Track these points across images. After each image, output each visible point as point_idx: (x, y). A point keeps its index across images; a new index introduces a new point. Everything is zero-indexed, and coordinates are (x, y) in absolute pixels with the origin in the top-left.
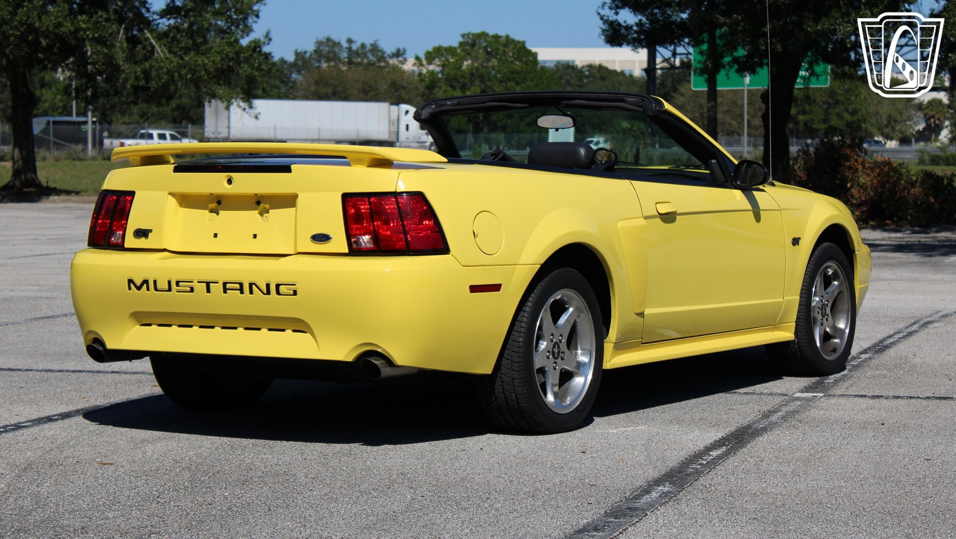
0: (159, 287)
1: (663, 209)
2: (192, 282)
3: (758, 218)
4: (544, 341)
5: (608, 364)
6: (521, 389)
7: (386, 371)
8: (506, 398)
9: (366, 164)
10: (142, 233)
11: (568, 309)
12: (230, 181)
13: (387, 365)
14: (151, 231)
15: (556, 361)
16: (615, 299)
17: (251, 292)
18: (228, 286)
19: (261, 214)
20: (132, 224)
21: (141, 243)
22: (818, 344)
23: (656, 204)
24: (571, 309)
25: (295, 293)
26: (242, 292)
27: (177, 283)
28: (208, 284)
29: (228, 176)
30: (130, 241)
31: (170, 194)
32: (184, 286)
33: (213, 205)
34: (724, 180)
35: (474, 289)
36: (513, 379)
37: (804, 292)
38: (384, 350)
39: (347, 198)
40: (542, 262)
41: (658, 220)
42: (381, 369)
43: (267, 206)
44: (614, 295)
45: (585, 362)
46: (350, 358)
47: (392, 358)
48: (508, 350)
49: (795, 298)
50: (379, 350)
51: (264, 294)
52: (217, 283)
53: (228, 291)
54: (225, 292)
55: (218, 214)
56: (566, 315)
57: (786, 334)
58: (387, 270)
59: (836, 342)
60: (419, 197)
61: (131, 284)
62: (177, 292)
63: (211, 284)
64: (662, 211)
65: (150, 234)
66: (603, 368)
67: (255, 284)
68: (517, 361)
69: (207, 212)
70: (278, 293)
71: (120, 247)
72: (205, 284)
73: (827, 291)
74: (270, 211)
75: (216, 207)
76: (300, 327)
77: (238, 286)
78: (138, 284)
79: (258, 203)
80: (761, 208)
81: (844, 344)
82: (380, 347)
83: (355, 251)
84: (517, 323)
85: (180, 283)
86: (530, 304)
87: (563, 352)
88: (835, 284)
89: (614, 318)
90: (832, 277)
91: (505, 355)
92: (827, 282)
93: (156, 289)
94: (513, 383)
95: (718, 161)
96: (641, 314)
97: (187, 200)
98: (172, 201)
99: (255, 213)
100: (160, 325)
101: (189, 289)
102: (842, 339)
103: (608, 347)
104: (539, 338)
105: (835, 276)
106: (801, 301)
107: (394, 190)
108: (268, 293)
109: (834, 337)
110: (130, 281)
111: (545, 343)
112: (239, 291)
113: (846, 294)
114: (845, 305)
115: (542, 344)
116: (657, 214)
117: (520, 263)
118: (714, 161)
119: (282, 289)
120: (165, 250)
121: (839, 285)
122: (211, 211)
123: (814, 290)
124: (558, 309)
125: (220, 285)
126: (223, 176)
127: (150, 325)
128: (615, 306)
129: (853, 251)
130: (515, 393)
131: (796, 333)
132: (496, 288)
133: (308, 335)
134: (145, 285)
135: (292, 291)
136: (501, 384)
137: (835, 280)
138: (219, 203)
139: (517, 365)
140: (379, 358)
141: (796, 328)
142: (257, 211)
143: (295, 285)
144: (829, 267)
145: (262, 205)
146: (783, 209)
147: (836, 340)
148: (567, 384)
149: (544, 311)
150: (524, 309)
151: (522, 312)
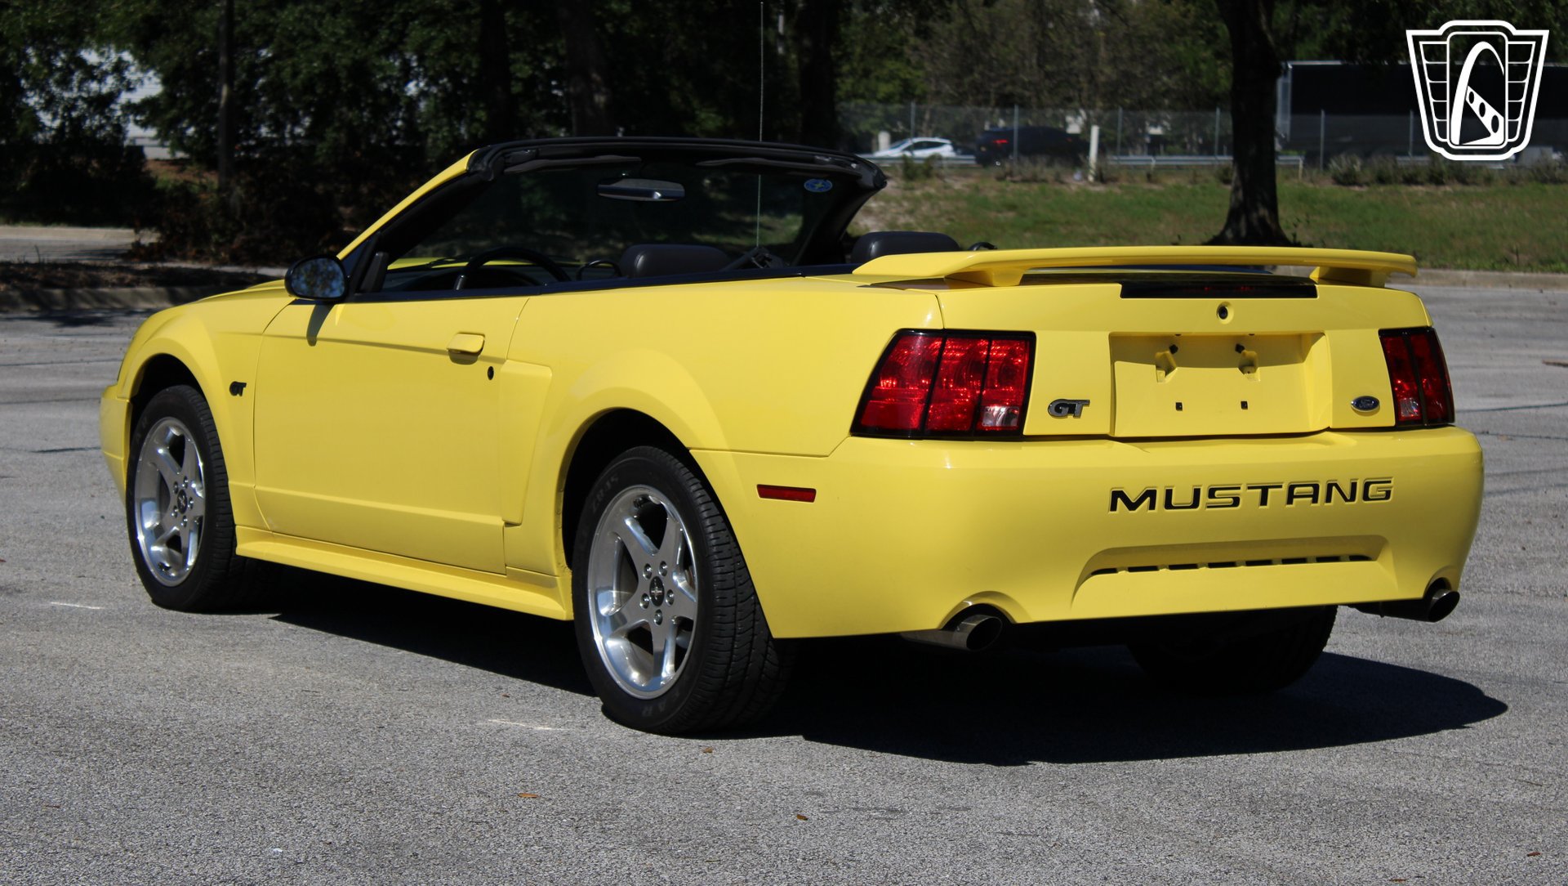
0: (1174, 500)
2: (1238, 488)
17: (1329, 499)
18: (1296, 491)
25: (1387, 494)
27: (1211, 492)
28: (1265, 490)
32: (1223, 497)
39: (1386, 337)
46: (1416, 595)
51: (1346, 500)
52: (1280, 487)
54: (1290, 501)
61: (1119, 500)
62: (1208, 507)
63: (1269, 490)
67: (1336, 485)
70: (1365, 496)
76: (1364, 551)
77: (1310, 490)
78: (1135, 498)
85: (1216, 492)
93: (1168, 505)
100: (1132, 569)
101: (1231, 500)
108: (1352, 498)
110: (1118, 495)
112: (1311, 499)
119: (1372, 490)
125: (1284, 492)
127: (1116, 570)
135: (1384, 493)
143: (1389, 482)
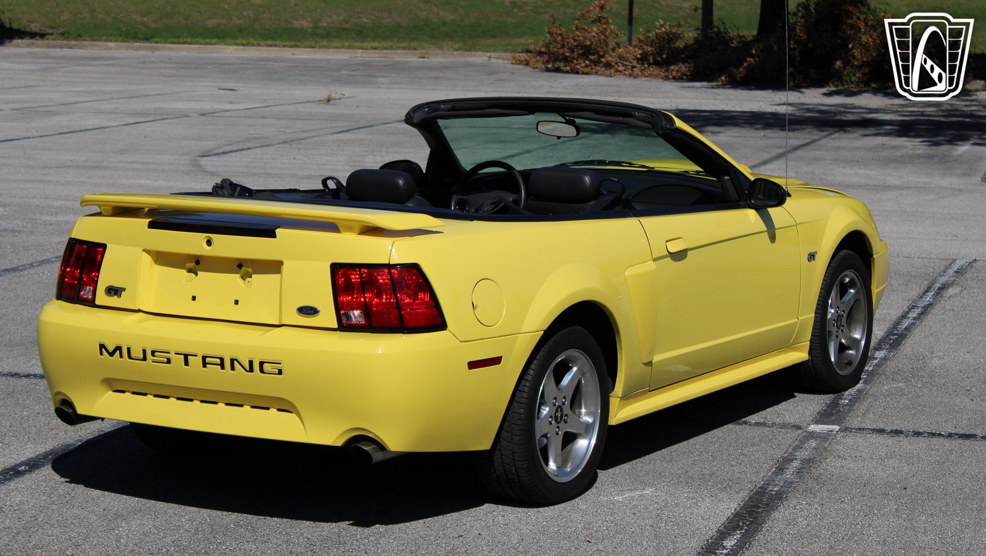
0: (133, 354)
1: (674, 247)
2: (169, 353)
3: (773, 238)
4: (547, 406)
5: (614, 420)
6: (522, 463)
7: (377, 456)
8: (505, 471)
9: (357, 231)
10: (114, 291)
11: (571, 368)
12: (209, 243)
13: (379, 450)
14: (124, 289)
15: (558, 425)
16: (622, 351)
17: (233, 368)
18: (208, 360)
19: (243, 278)
20: (104, 280)
21: (113, 301)
22: (833, 359)
23: (667, 241)
24: (575, 369)
25: (280, 372)
26: (223, 367)
27: (153, 353)
28: (186, 356)
29: (207, 237)
30: (101, 298)
31: (144, 250)
32: (160, 357)
33: (191, 265)
34: (738, 198)
35: (473, 365)
36: (513, 453)
37: (820, 307)
38: (375, 435)
39: (336, 268)
40: (545, 327)
41: (669, 259)
42: (372, 455)
43: (250, 270)
44: (621, 348)
45: (589, 422)
46: (339, 443)
47: (384, 443)
48: (508, 421)
49: (809, 316)
50: (371, 436)
51: (247, 371)
52: (196, 356)
53: (208, 365)
54: (205, 366)
55: (196, 274)
56: (569, 375)
57: (800, 355)
58: (380, 352)
59: (851, 354)
60: (414, 269)
61: (103, 350)
62: (153, 362)
63: (189, 357)
64: (671, 251)
65: (123, 292)
66: (609, 424)
67: (236, 360)
68: (518, 434)
69: (185, 271)
70: (262, 371)
71: (91, 303)
72: (183, 356)
73: (843, 300)
74: (253, 276)
75: (194, 266)
76: (285, 407)
77: (218, 361)
78: (111, 350)
79: (240, 266)
80: (776, 227)
81: (860, 355)
82: (371, 432)
83: (344, 326)
84: (518, 393)
85: (156, 353)
86: (532, 372)
87: (566, 415)
88: (851, 292)
89: (621, 371)
90: (849, 284)
91: (505, 427)
92: (843, 290)
93: (130, 357)
94: (514, 457)
95: (731, 178)
96: (649, 364)
97: (162, 258)
98: (147, 258)
99: (236, 277)
100: (134, 393)
101: (166, 360)
102: (857, 350)
103: (614, 402)
104: (541, 404)
105: (852, 284)
106: (816, 317)
107: (387, 262)
108: (251, 370)
109: (850, 348)
110: (102, 346)
111: (547, 409)
112: (220, 367)
113: (863, 302)
114: (862, 315)
115: (544, 410)
116: (667, 253)
117: (522, 331)
118: (727, 178)
119: (266, 367)
120: (139, 311)
121: (855, 293)
122: (189, 271)
123: (830, 301)
124: (561, 370)
125: (199, 360)
126: (201, 237)
127: (123, 392)
128: (622, 359)
129: (872, 255)
130: (515, 467)
131: (810, 353)
132: (496, 361)
133: (293, 415)
134: (118, 352)
135: (277, 370)
136: (500, 456)
137: (851, 288)
138: (198, 262)
139: (517, 438)
140: (370, 444)
141: (810, 346)
142: (239, 275)
143: (280, 364)
144: (846, 276)
145: (243, 268)
146: (799, 224)
147: (851, 352)
148: (569, 447)
149: (547, 376)
150: (525, 377)
151: (524, 381)
